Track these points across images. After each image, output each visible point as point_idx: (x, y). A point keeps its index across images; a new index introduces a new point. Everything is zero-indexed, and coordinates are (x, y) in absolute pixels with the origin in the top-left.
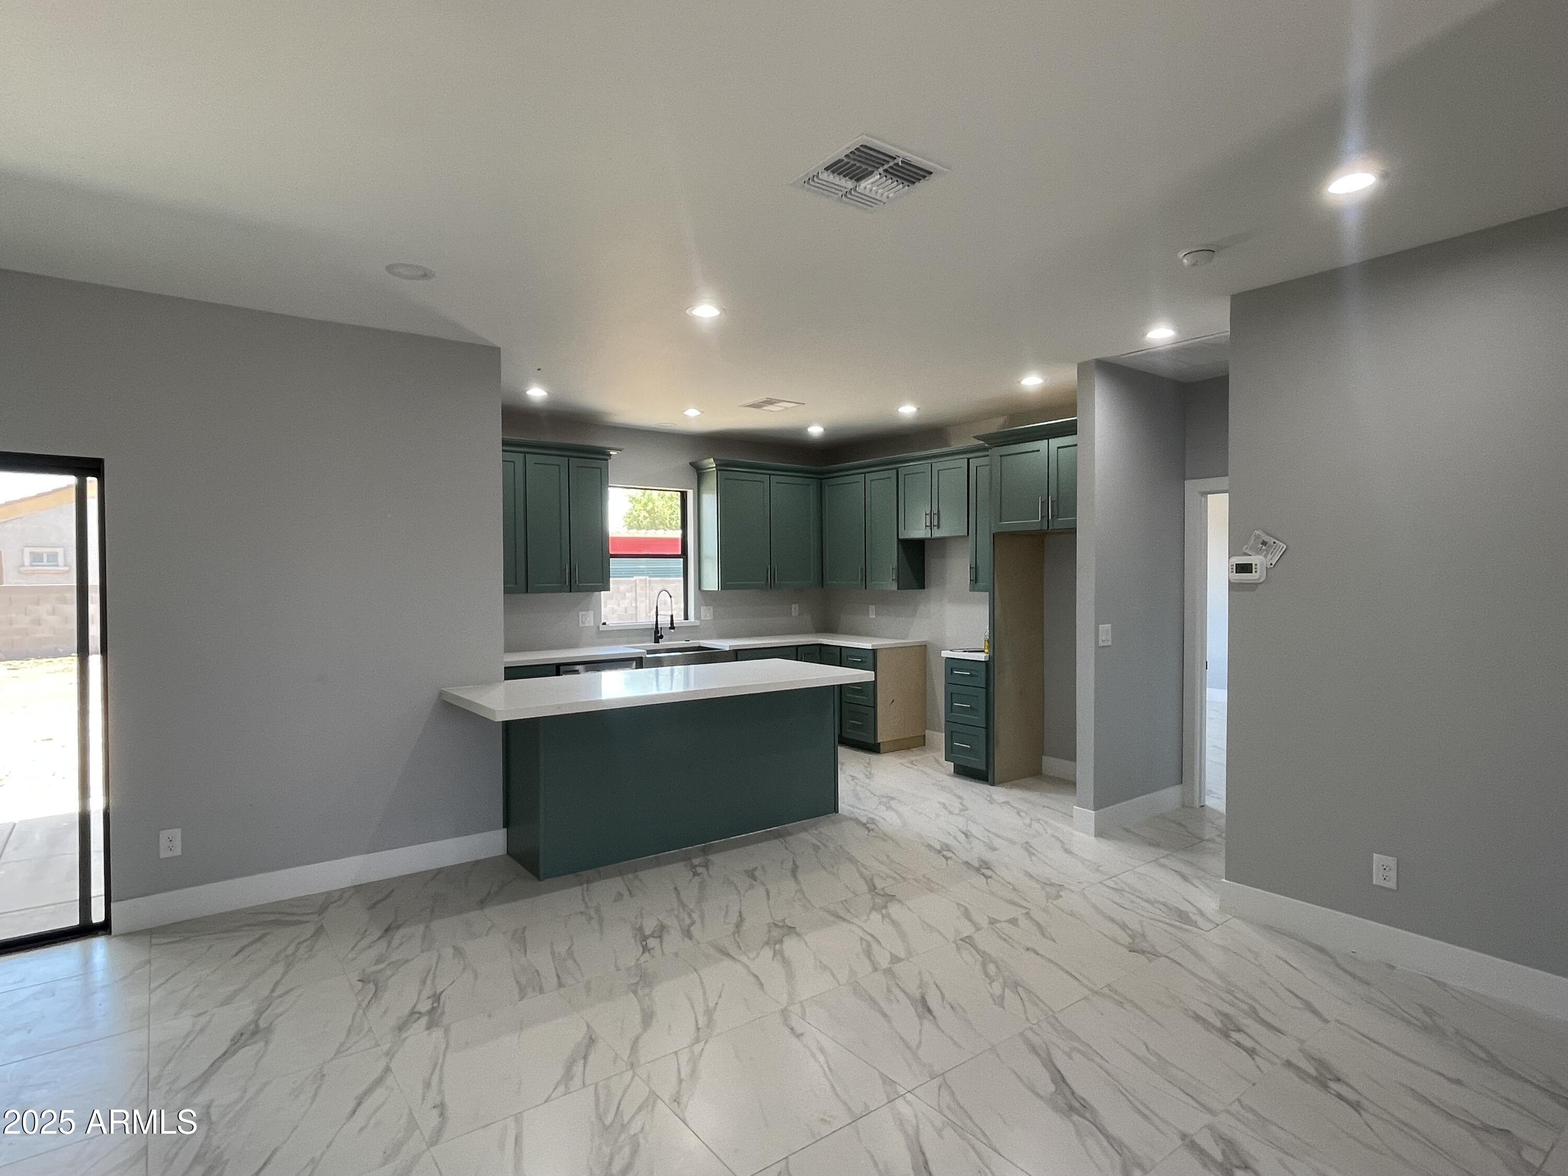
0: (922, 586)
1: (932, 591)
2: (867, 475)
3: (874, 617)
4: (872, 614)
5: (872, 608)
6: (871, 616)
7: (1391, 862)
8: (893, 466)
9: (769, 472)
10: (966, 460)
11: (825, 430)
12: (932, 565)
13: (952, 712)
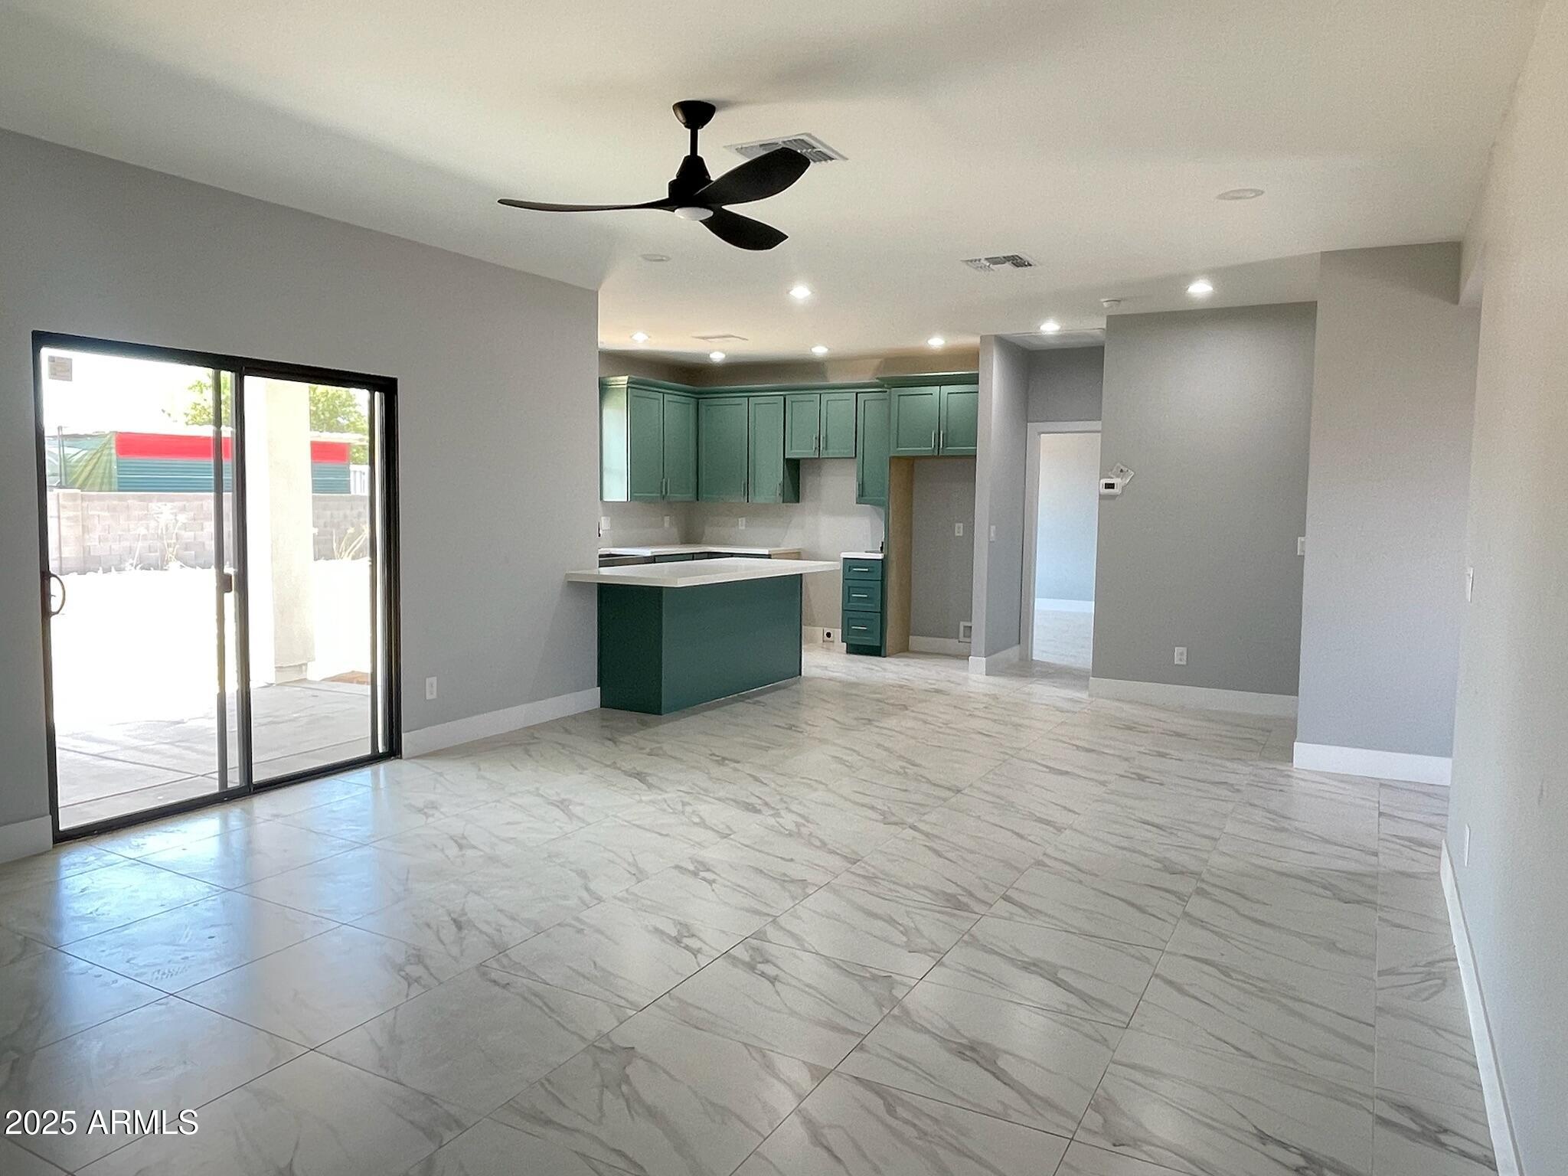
0: (798, 502)
1: (806, 504)
2: (750, 399)
3: (744, 528)
4: (742, 526)
5: (742, 521)
6: (740, 528)
7: (1184, 650)
8: (782, 393)
9: (663, 390)
10: (855, 394)
11: (726, 356)
12: (808, 482)
13: (849, 602)
